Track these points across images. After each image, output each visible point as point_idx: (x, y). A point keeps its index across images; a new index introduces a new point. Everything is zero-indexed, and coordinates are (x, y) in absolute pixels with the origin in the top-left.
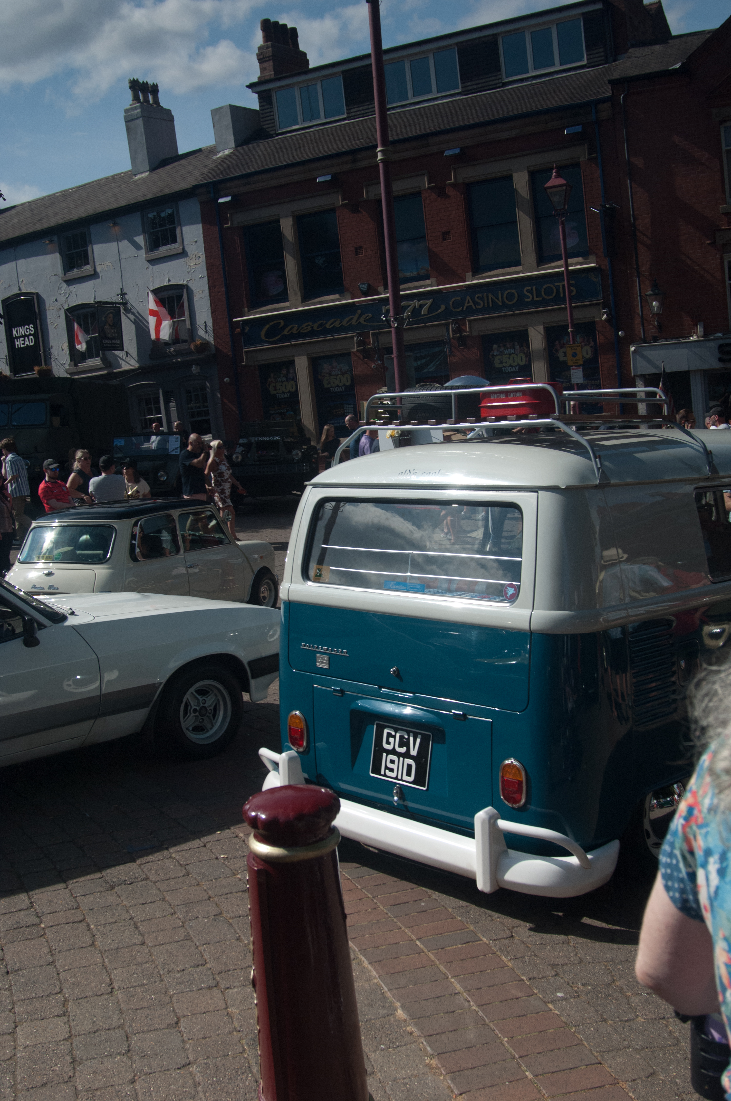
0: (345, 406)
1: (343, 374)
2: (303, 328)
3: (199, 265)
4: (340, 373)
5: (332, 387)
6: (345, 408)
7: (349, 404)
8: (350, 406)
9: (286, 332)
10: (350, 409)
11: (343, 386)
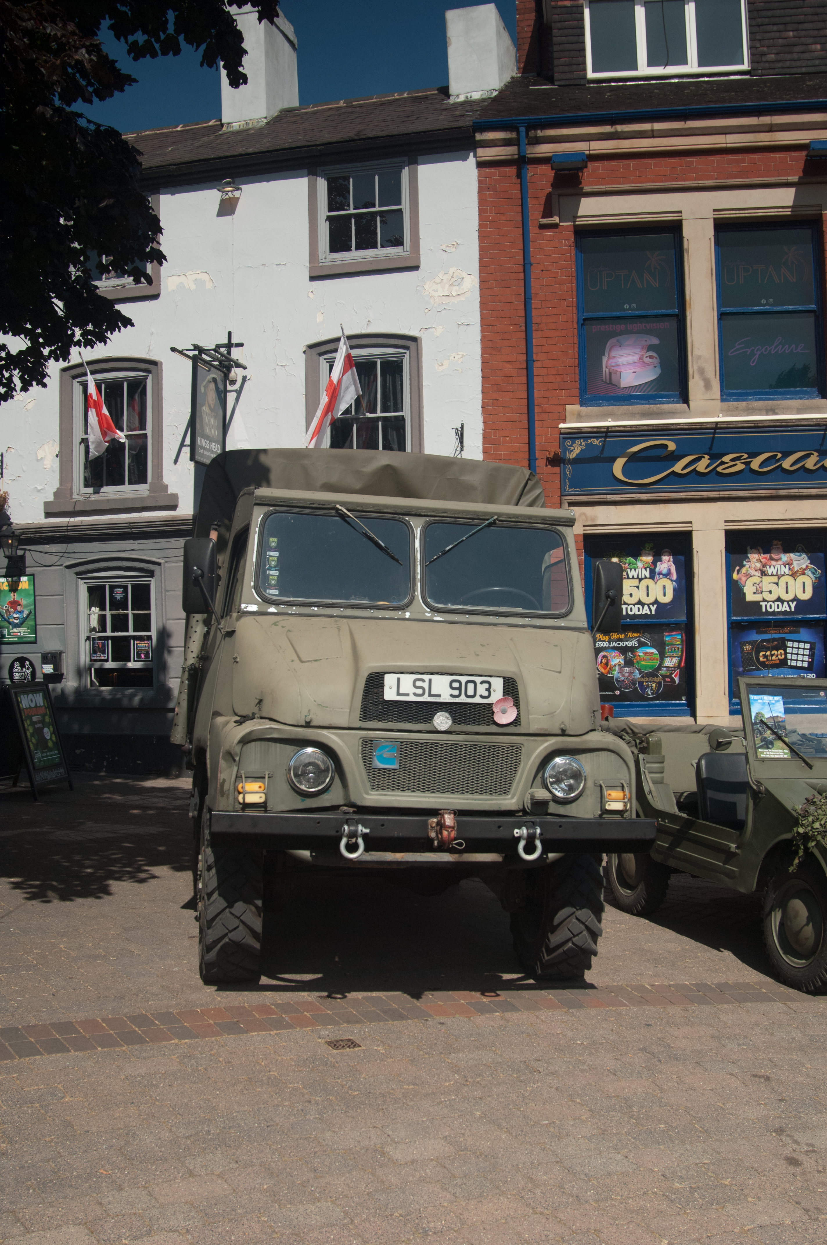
0: (790, 644)
1: (794, 575)
2: (723, 463)
3: (462, 298)
4: (787, 571)
5: (764, 600)
6: (789, 650)
7: (799, 642)
8: (802, 645)
9: (678, 467)
10: (801, 652)
11: (792, 601)
